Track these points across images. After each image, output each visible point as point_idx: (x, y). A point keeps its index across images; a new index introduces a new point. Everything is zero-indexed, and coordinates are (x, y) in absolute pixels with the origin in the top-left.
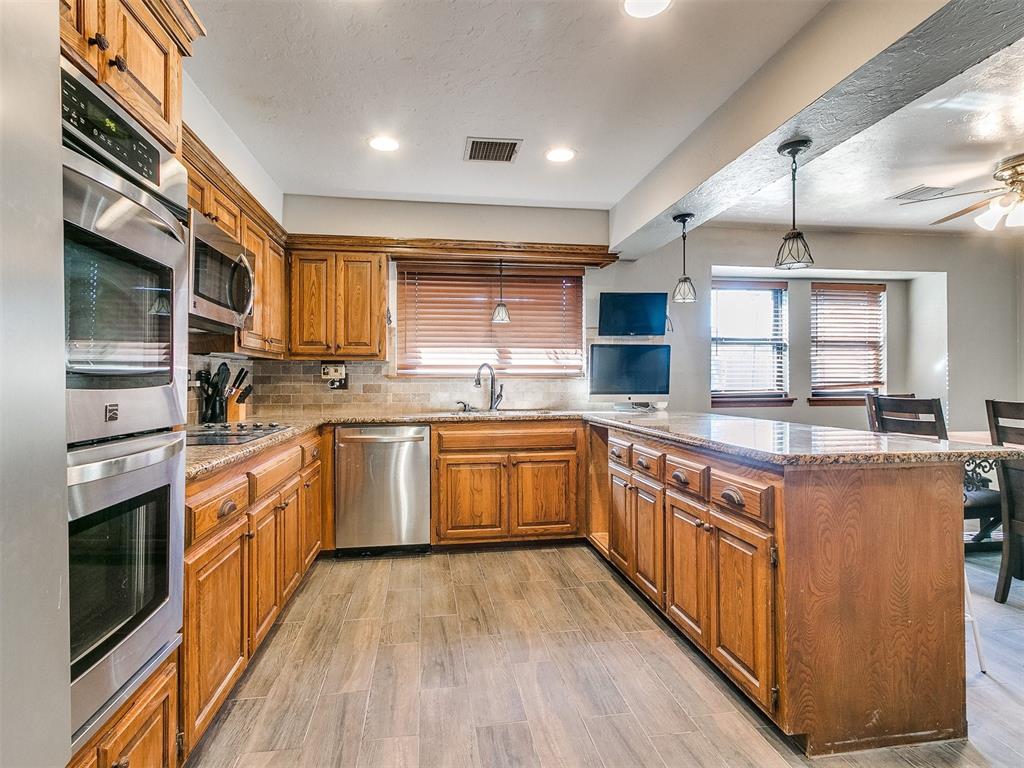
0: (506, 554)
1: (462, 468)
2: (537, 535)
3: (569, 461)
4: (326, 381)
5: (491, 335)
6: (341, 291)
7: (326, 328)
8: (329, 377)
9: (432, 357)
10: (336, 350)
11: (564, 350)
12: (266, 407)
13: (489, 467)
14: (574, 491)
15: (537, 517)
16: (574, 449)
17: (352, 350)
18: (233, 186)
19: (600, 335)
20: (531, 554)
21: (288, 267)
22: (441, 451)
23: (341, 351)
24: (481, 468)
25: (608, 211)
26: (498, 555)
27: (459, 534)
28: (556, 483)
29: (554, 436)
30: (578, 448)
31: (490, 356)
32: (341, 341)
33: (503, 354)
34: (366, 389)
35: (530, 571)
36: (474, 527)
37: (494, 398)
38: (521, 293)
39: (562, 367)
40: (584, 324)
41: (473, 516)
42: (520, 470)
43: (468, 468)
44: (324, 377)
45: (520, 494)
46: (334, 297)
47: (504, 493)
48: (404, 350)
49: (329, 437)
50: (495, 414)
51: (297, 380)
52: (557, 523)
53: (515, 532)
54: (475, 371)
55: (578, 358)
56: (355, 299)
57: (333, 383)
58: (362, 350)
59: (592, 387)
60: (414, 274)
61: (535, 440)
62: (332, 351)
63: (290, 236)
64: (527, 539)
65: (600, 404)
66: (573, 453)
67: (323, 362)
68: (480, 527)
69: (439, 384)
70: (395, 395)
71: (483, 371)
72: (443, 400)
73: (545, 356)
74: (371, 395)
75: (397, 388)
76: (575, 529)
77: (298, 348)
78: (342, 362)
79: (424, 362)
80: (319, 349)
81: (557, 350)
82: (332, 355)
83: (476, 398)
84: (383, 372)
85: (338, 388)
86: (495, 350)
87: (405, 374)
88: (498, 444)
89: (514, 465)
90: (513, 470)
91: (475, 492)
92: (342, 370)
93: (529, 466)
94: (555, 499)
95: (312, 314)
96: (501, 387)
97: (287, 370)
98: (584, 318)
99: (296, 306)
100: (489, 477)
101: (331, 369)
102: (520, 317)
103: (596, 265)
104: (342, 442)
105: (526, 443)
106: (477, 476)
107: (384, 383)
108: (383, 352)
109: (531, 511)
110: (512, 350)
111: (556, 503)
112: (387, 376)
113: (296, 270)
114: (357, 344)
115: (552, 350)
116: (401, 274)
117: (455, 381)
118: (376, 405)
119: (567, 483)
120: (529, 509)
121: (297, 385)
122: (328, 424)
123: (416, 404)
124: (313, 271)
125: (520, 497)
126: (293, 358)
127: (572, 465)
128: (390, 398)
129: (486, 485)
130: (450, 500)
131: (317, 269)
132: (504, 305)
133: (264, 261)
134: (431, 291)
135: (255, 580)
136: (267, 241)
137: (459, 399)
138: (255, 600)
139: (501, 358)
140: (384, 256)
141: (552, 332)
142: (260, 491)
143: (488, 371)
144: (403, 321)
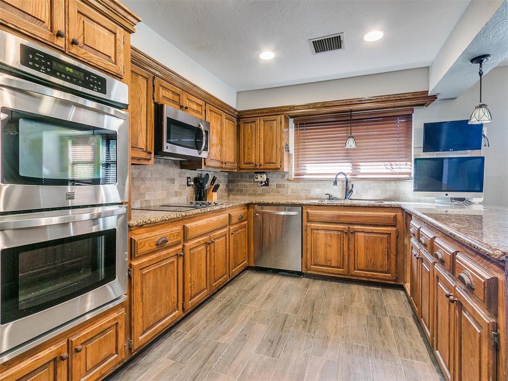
0: (346, 285)
1: (320, 232)
2: (367, 278)
3: (391, 234)
4: (258, 182)
5: (348, 155)
6: (262, 136)
7: (256, 156)
8: (258, 180)
9: (312, 169)
10: (260, 166)
11: (397, 163)
12: (233, 194)
13: (336, 233)
14: (394, 254)
15: (367, 266)
16: (395, 226)
17: (267, 166)
18: (200, 92)
19: (423, 152)
20: (362, 288)
21: (238, 127)
22: (308, 221)
23: (262, 167)
24: (331, 232)
25: (429, 67)
26: (340, 284)
27: (318, 269)
28: (381, 248)
29: (380, 217)
30: (398, 226)
31: (346, 168)
32: (262, 162)
33: (355, 167)
34: (278, 186)
35: (356, 299)
36: (327, 266)
37: (348, 192)
38: (368, 129)
39: (396, 174)
40: (413, 145)
41: (326, 260)
42: (356, 237)
43: (323, 232)
44: (256, 180)
45: (356, 251)
46: (258, 140)
47: (346, 249)
48: (298, 166)
49: (252, 210)
50: (348, 202)
51: (246, 181)
52: (382, 272)
53: (353, 273)
54: (334, 177)
55: (407, 168)
56: (268, 139)
57: (262, 182)
58: (272, 166)
59: (415, 186)
60: (303, 124)
61: (366, 219)
62: (258, 167)
63: (239, 112)
64: (360, 278)
65: (424, 198)
66: (395, 229)
67: (256, 173)
68: (330, 266)
69: (315, 184)
70: (292, 190)
71: (339, 177)
72: (318, 193)
73: (384, 167)
74: (280, 189)
75: (293, 186)
76: (394, 278)
77: (244, 166)
78: (264, 173)
79: (308, 172)
80: (251, 166)
81: (392, 163)
82: (258, 169)
83: (337, 192)
84: (286, 178)
85: (263, 185)
86: (350, 164)
87: (298, 178)
88: (342, 220)
89: (352, 233)
90: (351, 236)
91: (328, 247)
92: (265, 176)
93: (362, 234)
94: (380, 257)
95: (249, 149)
96: (352, 186)
97: (242, 177)
98: (413, 141)
99: (242, 146)
100: (336, 239)
101: (259, 176)
102: (366, 144)
103: (423, 105)
104: (257, 213)
105: (360, 220)
106: (329, 237)
107: (286, 183)
108: (282, 167)
109: (363, 261)
110: (360, 164)
111: (381, 259)
112: (288, 179)
113: (242, 128)
114: (269, 163)
115: (388, 163)
116: (296, 125)
117: (325, 183)
118: (283, 195)
119: (389, 248)
120: (362, 260)
121: (246, 184)
122: (252, 204)
123: (303, 194)
124: (249, 128)
125: (356, 253)
126: (241, 171)
127: (393, 237)
128: (289, 191)
129: (334, 243)
130: (313, 248)
131: (251, 127)
132: (353, 137)
133: (222, 125)
134: (312, 133)
135: (188, 276)
136: (224, 115)
137: (326, 192)
138: (188, 285)
139: (354, 169)
140: (283, 116)
141: (390, 152)
142: (190, 234)
143: (343, 177)
144: (297, 150)
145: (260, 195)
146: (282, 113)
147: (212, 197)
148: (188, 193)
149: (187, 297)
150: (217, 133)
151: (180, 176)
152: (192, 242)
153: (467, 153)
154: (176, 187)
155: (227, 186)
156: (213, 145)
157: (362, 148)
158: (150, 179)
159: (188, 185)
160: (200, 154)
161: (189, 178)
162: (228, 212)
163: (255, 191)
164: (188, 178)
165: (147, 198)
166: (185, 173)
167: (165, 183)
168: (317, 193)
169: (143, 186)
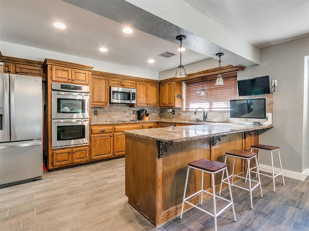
4: (168, 112)
6: (167, 91)
7: (165, 101)
9: (193, 106)
19: (239, 96)
31: (207, 105)
32: (167, 103)
33: (211, 104)
34: (178, 114)
37: (204, 118)
40: (237, 92)
46: (166, 93)
48: (187, 105)
56: (170, 93)
57: (171, 112)
59: (231, 115)
60: (189, 84)
62: (166, 106)
63: (160, 81)
67: (168, 108)
69: (193, 113)
73: (224, 104)
74: (179, 116)
75: (184, 114)
78: (170, 108)
79: (191, 107)
81: (228, 102)
84: (181, 111)
85: (172, 114)
86: (209, 103)
87: (187, 111)
92: (171, 110)
95: (163, 97)
96: (206, 114)
98: (237, 90)
102: (216, 92)
107: (181, 113)
108: (175, 105)
110: (213, 103)
113: (161, 88)
114: (170, 104)
115: (226, 103)
116: (186, 84)
118: (180, 119)
123: (187, 118)
128: (182, 117)
131: (164, 87)
132: (204, 90)
133: (147, 88)
134: (194, 87)
135: (115, 144)
136: (149, 84)
137: (197, 118)
138: (115, 147)
139: (210, 106)
140: (175, 82)
141: (227, 96)
142: (116, 130)
143: (202, 110)
144: (187, 97)
145: (172, 118)
146: (174, 80)
147: (145, 118)
148: (134, 117)
149: (115, 152)
150: (144, 92)
151: (129, 110)
152: (118, 133)
153: (265, 96)
154: (127, 114)
155: (160, 114)
156: (141, 97)
157: (213, 95)
158: (114, 112)
159: (134, 114)
160: (130, 102)
161: (135, 111)
162: (142, 124)
163: (170, 116)
164: (133, 111)
165: (113, 118)
166: (132, 109)
167: (121, 113)
168: (193, 118)
169: (111, 114)
